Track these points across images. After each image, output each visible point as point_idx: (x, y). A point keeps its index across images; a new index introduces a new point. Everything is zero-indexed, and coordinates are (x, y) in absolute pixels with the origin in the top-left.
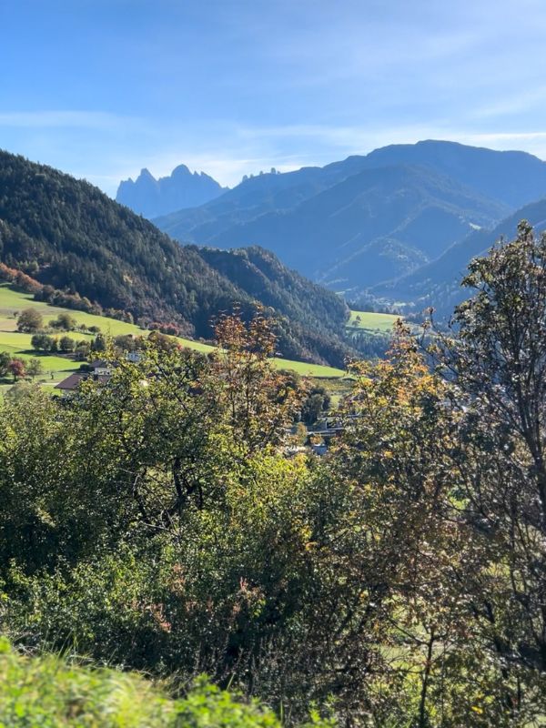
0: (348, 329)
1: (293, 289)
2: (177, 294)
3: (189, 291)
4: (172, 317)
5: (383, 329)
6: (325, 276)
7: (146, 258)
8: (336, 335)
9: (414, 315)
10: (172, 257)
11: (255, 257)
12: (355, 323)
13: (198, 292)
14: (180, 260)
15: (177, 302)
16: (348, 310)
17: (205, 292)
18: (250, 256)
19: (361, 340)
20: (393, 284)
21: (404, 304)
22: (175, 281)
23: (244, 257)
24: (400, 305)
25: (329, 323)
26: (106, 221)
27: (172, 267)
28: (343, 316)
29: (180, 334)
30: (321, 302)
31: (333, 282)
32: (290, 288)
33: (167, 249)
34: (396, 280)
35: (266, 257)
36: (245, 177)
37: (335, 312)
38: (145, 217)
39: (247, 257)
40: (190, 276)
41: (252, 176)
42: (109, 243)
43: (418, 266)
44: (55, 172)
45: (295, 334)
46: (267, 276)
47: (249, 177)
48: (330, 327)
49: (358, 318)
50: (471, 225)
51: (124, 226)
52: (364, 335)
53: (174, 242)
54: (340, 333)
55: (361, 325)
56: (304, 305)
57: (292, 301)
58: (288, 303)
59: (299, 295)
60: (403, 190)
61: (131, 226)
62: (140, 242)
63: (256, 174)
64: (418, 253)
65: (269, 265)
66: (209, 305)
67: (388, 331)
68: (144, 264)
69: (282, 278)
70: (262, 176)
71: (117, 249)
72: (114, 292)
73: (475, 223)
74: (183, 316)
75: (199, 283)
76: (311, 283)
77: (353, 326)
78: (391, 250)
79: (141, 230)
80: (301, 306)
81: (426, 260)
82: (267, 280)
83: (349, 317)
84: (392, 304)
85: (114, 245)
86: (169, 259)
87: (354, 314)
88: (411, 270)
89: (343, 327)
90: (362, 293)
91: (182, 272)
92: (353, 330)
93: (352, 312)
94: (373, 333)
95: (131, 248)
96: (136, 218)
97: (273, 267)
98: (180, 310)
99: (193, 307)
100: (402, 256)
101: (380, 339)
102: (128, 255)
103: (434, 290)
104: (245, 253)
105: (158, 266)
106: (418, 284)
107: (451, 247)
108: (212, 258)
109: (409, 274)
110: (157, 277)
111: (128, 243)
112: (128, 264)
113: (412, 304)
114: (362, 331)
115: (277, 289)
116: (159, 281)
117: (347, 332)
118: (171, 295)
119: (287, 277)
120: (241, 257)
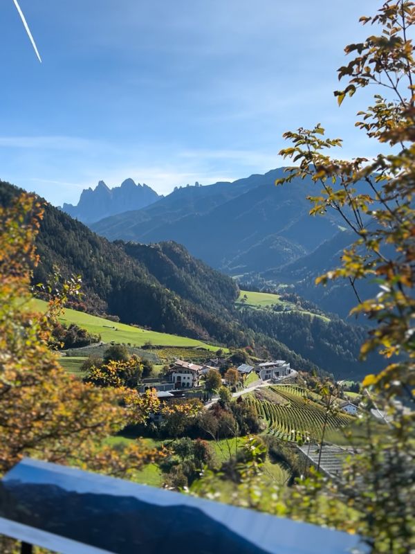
0: (237, 304)
1: (196, 273)
2: (96, 278)
3: (106, 276)
4: (90, 297)
5: (264, 305)
6: (230, 262)
7: (74, 251)
8: (226, 310)
9: (288, 295)
10: (97, 250)
11: (168, 249)
12: (242, 300)
13: (114, 277)
14: (104, 252)
15: (96, 285)
16: (238, 290)
17: (119, 277)
18: (163, 249)
19: (246, 313)
20: (278, 270)
21: (286, 286)
22: (96, 269)
23: (158, 249)
24: (283, 286)
25: (222, 300)
26: (47, 224)
27: (96, 257)
28: (234, 295)
29: (88, 310)
30: (217, 284)
31: (235, 268)
32: (194, 273)
33: (94, 244)
34: (282, 267)
35: (177, 249)
36: (176, 188)
37: (228, 291)
38: (79, 220)
39: (161, 249)
40: (109, 265)
41: (181, 187)
42: (47, 240)
43: (299, 257)
44: (12, 187)
45: (184, 310)
46: (175, 264)
47: (178, 188)
48: (223, 303)
49: (245, 296)
50: (339, 227)
51: (61, 227)
52: (248, 310)
53: (100, 238)
54: (230, 309)
55: (247, 302)
56: (203, 286)
57: (193, 283)
58: (190, 284)
59: (200, 279)
60: (289, 201)
61: (66, 228)
62: (72, 239)
63: (184, 186)
64: (299, 247)
65: (178, 255)
66: (120, 287)
67: (267, 307)
68: (72, 255)
69: (189, 265)
70: (189, 187)
71: (53, 244)
72: (43, 278)
73: (342, 226)
74: (99, 295)
75: (115, 270)
76: (211, 269)
77: (241, 303)
78: (278, 245)
79: (75, 230)
80: (200, 287)
81: (305, 252)
82: (175, 267)
83: (239, 295)
84: (277, 286)
85: (50, 241)
86: (94, 252)
87: (243, 293)
88: (293, 260)
89: (233, 303)
90: (256, 277)
91: (104, 262)
92: (241, 305)
93: (242, 291)
94: (256, 308)
95: (63, 244)
96: (72, 221)
97: (182, 257)
98: (98, 291)
99: (107, 289)
100: (287, 249)
101: (260, 313)
102: (61, 249)
103: (309, 275)
104: (159, 246)
105: (84, 257)
106: (297, 271)
107: (322, 243)
108: (132, 250)
109: (291, 262)
110: (82, 266)
111: (62, 239)
112: (60, 255)
113: (293, 286)
114: (247, 306)
115: (182, 274)
116: (83, 268)
117: (236, 307)
118: (91, 279)
119: (192, 265)
120: (156, 249)
